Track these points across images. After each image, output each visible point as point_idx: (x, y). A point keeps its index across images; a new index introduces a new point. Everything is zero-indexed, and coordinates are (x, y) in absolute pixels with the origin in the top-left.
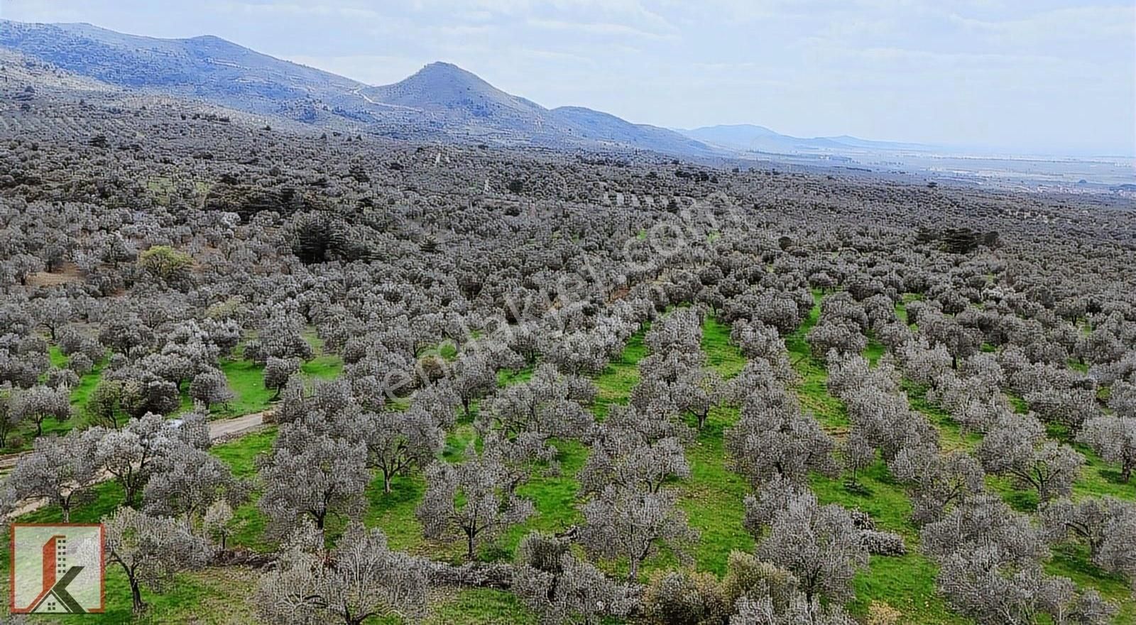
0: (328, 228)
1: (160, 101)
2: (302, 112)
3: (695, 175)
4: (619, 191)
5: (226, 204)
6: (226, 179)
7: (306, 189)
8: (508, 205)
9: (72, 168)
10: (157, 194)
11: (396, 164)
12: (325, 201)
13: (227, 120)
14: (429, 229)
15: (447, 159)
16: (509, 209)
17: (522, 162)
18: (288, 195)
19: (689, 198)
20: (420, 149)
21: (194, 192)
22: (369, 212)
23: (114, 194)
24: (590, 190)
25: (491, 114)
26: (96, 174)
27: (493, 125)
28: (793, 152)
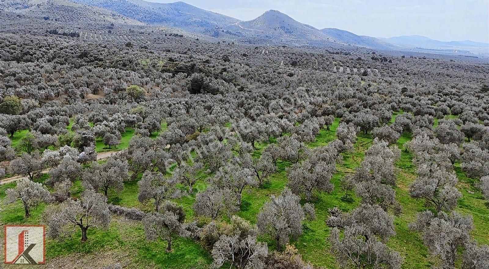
0: (202, 80)
1: (159, 29)
2: (214, 33)
3: (381, 59)
4: (341, 66)
5: (169, 70)
6: (171, 60)
7: (201, 64)
8: (289, 72)
9: (115, 55)
10: (144, 65)
11: (245, 54)
12: (208, 69)
13: (182, 36)
14: (250, 82)
15: (267, 52)
16: (289, 74)
17: (300, 53)
18: (193, 66)
19: (375, 69)
20: (257, 48)
21: (158, 64)
22: (226, 74)
23: (128, 65)
24: (328, 65)
25: (292, 32)
26: (123, 57)
27: (293, 37)
28: (439, 49)
